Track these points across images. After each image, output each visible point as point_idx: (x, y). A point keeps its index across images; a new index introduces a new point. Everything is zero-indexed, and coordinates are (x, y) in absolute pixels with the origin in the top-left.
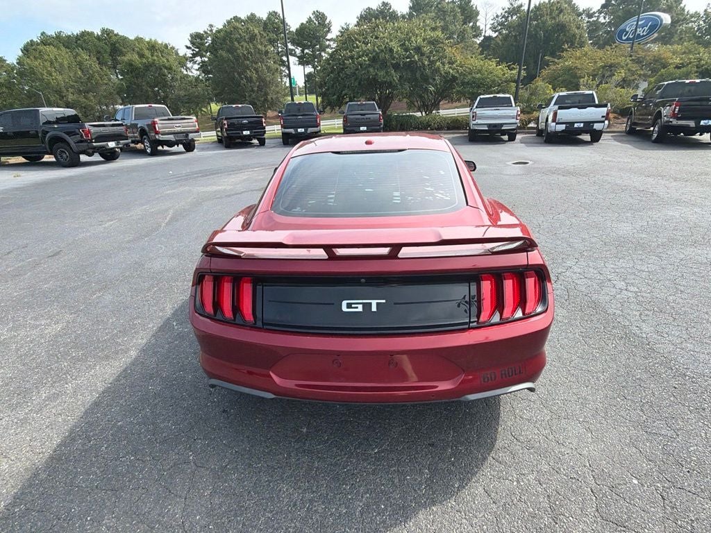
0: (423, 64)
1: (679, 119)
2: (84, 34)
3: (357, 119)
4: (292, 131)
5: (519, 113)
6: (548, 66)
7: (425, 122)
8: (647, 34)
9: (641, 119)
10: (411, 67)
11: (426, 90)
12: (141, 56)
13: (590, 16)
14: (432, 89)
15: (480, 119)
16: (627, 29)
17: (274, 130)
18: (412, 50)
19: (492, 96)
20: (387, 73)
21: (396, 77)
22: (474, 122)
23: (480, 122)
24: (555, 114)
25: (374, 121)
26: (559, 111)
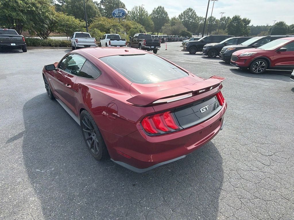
0: (39, 13)
1: (146, 46)
3: (7, 39)
5: (96, 41)
6: (92, 22)
7: (47, 43)
8: (122, 16)
9: (133, 45)
10: (31, 13)
11: (43, 27)
13: (98, 5)
14: (46, 26)
15: (80, 42)
16: (116, 13)
18: (30, 4)
19: (81, 32)
20: (17, 14)
21: (25, 18)
22: (77, 44)
23: (80, 44)
24: (110, 42)
25: (20, 41)
26: (111, 41)
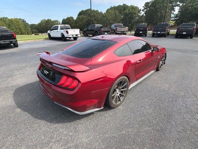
2: (119, 6)
4: (156, 32)
12: (129, 10)
17: (150, 32)
